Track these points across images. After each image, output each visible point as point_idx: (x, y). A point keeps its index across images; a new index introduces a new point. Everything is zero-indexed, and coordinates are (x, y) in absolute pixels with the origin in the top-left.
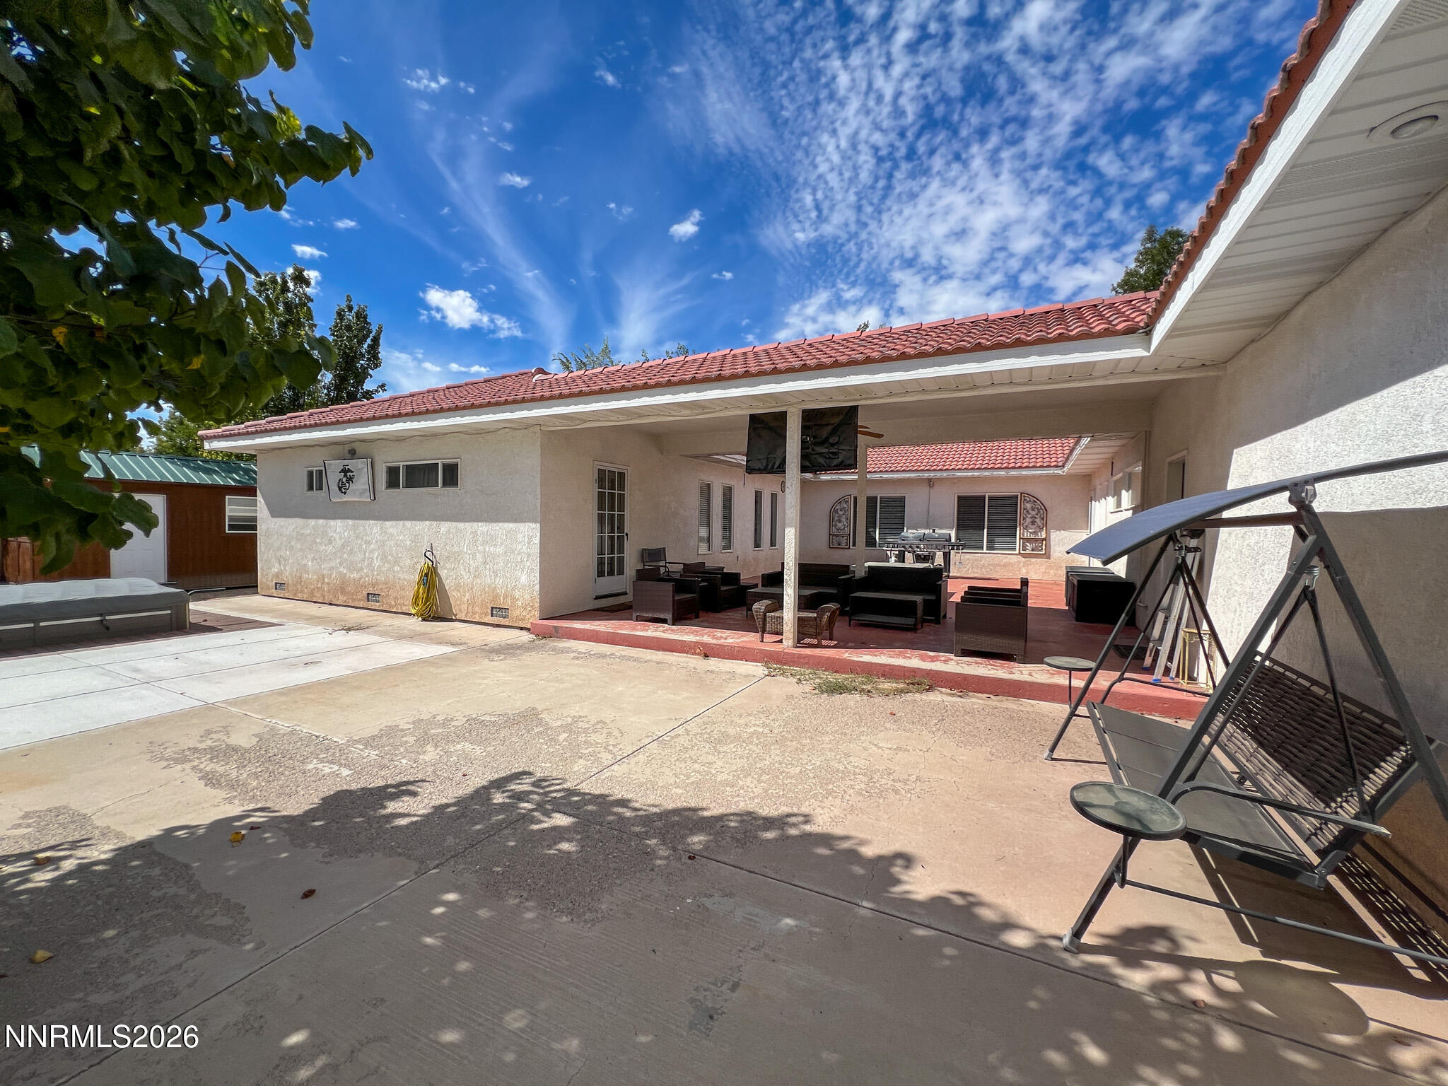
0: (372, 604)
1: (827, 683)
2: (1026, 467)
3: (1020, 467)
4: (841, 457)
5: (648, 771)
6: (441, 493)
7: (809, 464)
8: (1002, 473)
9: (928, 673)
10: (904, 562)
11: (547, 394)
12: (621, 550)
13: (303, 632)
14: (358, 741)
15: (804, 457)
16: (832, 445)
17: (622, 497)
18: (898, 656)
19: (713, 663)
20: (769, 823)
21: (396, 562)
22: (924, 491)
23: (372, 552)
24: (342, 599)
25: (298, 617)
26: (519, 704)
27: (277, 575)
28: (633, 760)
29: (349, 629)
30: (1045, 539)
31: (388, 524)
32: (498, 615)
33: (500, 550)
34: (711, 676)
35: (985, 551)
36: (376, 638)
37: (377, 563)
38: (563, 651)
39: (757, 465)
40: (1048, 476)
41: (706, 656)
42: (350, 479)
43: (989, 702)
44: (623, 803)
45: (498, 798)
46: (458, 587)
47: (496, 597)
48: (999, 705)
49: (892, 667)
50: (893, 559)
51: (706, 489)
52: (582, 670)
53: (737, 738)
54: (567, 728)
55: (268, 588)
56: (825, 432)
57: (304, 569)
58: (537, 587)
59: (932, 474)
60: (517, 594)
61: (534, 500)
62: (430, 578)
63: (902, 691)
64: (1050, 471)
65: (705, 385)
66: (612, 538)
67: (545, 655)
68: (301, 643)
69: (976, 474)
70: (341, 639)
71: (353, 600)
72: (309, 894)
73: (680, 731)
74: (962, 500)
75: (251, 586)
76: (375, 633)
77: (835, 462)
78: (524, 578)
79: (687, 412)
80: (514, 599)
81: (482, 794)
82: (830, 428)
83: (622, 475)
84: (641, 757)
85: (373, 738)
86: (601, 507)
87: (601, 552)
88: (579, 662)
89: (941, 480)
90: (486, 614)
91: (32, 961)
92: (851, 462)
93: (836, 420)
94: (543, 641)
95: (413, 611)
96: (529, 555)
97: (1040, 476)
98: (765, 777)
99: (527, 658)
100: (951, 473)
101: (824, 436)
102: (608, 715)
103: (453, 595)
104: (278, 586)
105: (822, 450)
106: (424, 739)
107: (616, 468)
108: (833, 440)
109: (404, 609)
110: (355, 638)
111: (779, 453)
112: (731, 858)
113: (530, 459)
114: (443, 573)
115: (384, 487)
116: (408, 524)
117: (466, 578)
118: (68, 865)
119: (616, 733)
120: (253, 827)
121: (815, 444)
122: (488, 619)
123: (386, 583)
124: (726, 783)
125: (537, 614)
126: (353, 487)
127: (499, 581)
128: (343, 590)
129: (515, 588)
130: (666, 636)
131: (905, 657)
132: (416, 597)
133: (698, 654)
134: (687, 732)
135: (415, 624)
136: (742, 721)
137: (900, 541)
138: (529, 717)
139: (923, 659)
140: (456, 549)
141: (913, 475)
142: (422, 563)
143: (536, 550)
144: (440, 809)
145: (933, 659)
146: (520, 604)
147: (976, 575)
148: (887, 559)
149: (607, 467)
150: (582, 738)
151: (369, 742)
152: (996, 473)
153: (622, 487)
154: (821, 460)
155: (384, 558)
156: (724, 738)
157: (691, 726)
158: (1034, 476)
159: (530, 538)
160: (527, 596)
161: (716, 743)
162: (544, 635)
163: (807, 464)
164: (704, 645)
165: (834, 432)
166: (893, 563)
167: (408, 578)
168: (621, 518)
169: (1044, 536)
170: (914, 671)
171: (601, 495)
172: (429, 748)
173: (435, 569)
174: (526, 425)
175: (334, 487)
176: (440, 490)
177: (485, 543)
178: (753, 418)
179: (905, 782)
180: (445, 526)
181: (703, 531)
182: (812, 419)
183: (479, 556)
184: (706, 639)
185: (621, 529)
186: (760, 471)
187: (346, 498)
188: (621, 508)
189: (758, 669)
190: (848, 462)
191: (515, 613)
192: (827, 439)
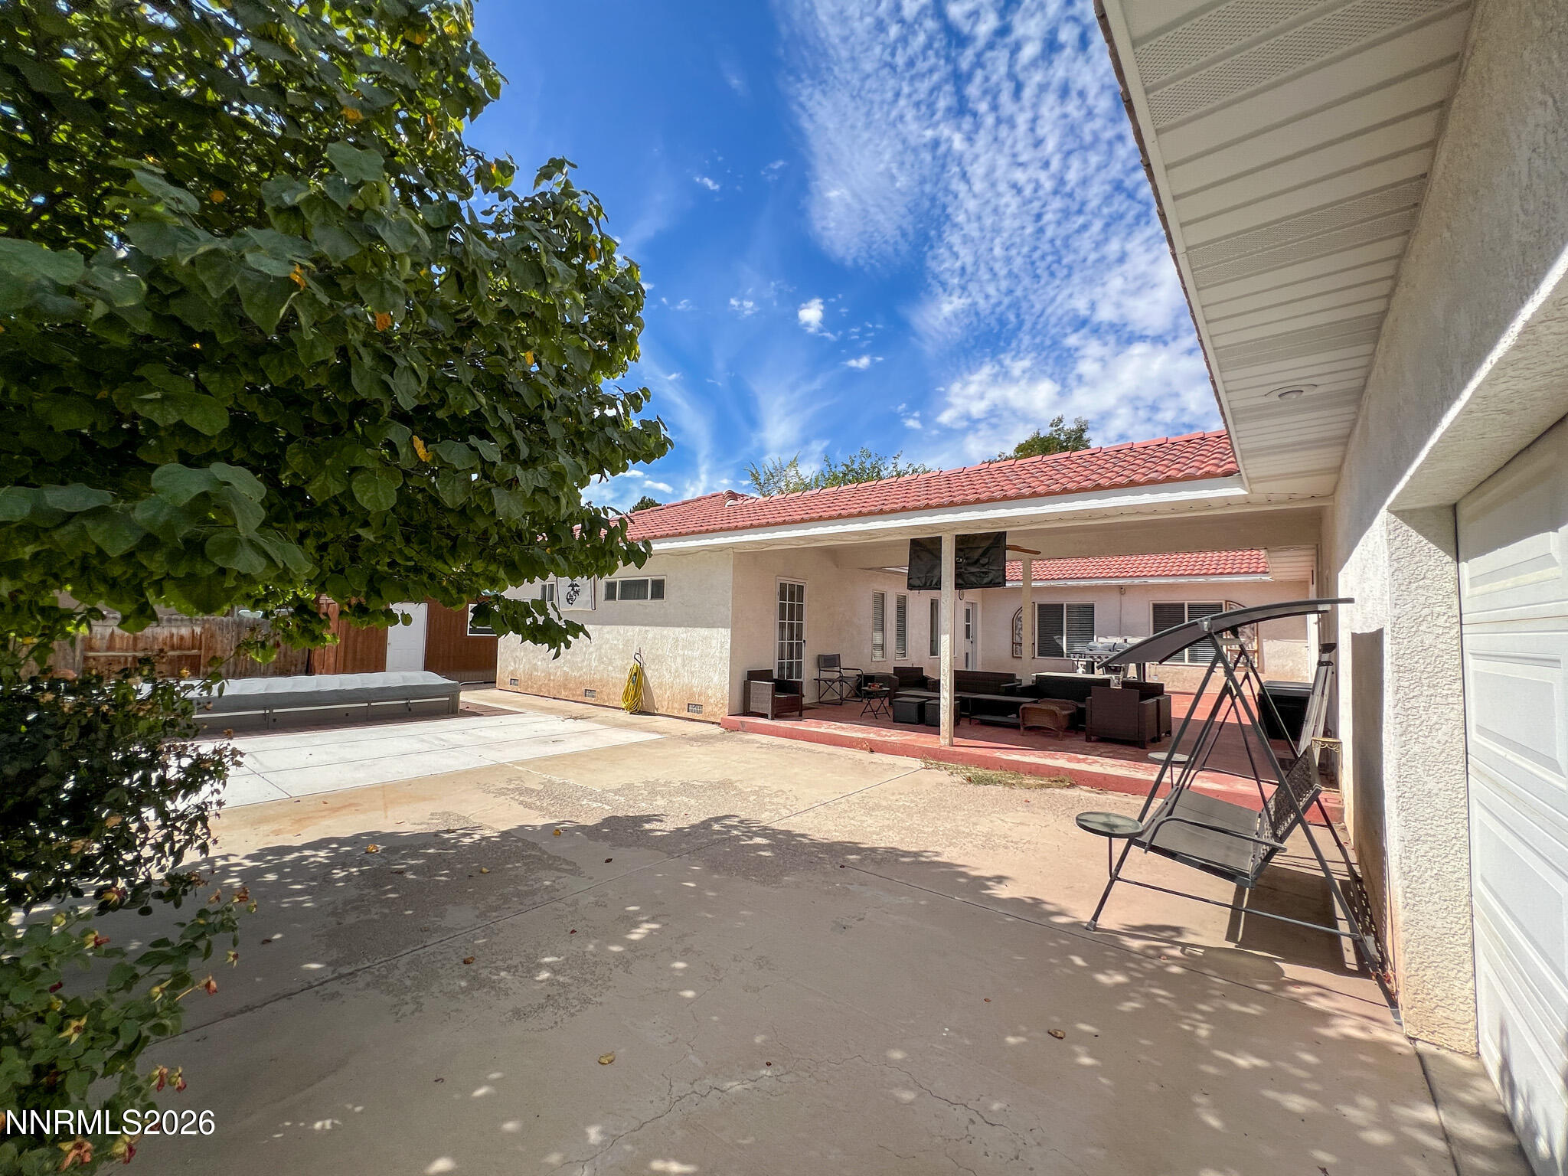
0: (588, 699)
1: (976, 776)
2: (1229, 573)
3: (1221, 574)
4: (991, 576)
5: (816, 822)
6: (649, 604)
7: (962, 583)
8: (1201, 580)
9: (1071, 772)
10: (1093, 673)
11: (740, 524)
12: (799, 656)
13: (542, 719)
14: (610, 791)
15: (958, 575)
16: (983, 565)
17: (801, 607)
18: (1046, 757)
19: (878, 757)
20: (906, 854)
21: (611, 663)
22: (1114, 599)
23: (591, 653)
24: (564, 694)
25: (533, 707)
26: (717, 776)
27: (512, 673)
28: (805, 815)
29: (576, 718)
30: (1257, 651)
31: (607, 628)
32: (694, 710)
33: (697, 654)
34: (872, 765)
35: (1186, 663)
36: (597, 726)
37: (594, 664)
38: (748, 742)
39: (917, 582)
40: (1255, 582)
41: (872, 751)
42: (577, 592)
43: (1126, 799)
44: (803, 836)
45: (716, 827)
46: (660, 686)
47: (692, 694)
48: (1132, 801)
49: (1038, 766)
50: (1081, 670)
51: (880, 599)
52: (764, 756)
53: (888, 808)
54: (755, 793)
55: (505, 683)
56: (976, 555)
57: (535, 668)
58: (727, 687)
59: (1121, 582)
60: (710, 692)
61: (727, 611)
62: (638, 677)
63: (1042, 786)
64: (1257, 578)
65: (869, 518)
66: (791, 645)
67: (734, 744)
68: (543, 726)
69: (1171, 581)
70: (571, 725)
71: (574, 695)
72: (609, 861)
73: (843, 800)
74: (1158, 609)
75: (491, 682)
76: (596, 722)
77: (986, 580)
78: (716, 679)
79: (857, 537)
80: (708, 697)
81: (706, 824)
82: (980, 551)
83: (801, 588)
84: (811, 814)
85: (619, 789)
86: (782, 617)
87: (781, 657)
88: (764, 750)
89: (1130, 586)
90: (683, 709)
91: (481, 872)
92: (1000, 580)
93: (986, 544)
94: (732, 734)
95: (624, 706)
96: (721, 658)
97: (1246, 583)
98: (904, 832)
99: (719, 746)
100: (1142, 580)
101: (976, 558)
102: (786, 787)
103: (656, 692)
104: (513, 681)
105: (973, 569)
106: (654, 793)
107: (796, 582)
108: (984, 561)
109: (615, 704)
110: (581, 725)
111: (936, 572)
112: (870, 869)
113: (724, 577)
114: (648, 673)
115: (603, 597)
116: (621, 629)
117: (667, 678)
118: (477, 837)
119: (793, 798)
120: (565, 829)
121: (969, 564)
122: (685, 714)
123: (601, 680)
124: (874, 833)
125: (727, 710)
126: (578, 599)
127: (695, 682)
128: (565, 687)
129: (709, 687)
130: (838, 732)
131: (1053, 758)
132: (626, 693)
133: (864, 749)
134: (848, 802)
135: (624, 716)
136: (894, 798)
137: (1087, 651)
138: (725, 785)
139: (1069, 760)
140: (660, 652)
141: (1100, 582)
142: (632, 664)
143: (727, 654)
144: (679, 830)
145: (1079, 761)
146: (712, 701)
147: (1178, 690)
148: (1074, 669)
149: (788, 581)
150: (767, 800)
151: (617, 792)
152: (1193, 580)
153: (801, 599)
154: (973, 579)
155: (600, 659)
156: (878, 807)
157: (853, 799)
158: (1239, 583)
159: (722, 643)
160: (719, 695)
161: (870, 810)
162: (732, 728)
163: (960, 581)
164: (870, 741)
165: (983, 555)
166: (1080, 673)
167: (619, 678)
168: (800, 626)
169: (1256, 648)
170: (1058, 770)
171: (782, 606)
172: (658, 798)
173: (642, 669)
174: (721, 549)
175: (563, 599)
176: (649, 602)
177: (684, 647)
178: (915, 543)
179: (1016, 843)
180: (652, 632)
181: (878, 638)
182: (965, 543)
183: (679, 660)
184: (872, 736)
185: (800, 637)
186: (919, 588)
187: (572, 608)
188: (800, 618)
189: (916, 763)
190: (997, 581)
191: (707, 709)
192: (977, 561)
